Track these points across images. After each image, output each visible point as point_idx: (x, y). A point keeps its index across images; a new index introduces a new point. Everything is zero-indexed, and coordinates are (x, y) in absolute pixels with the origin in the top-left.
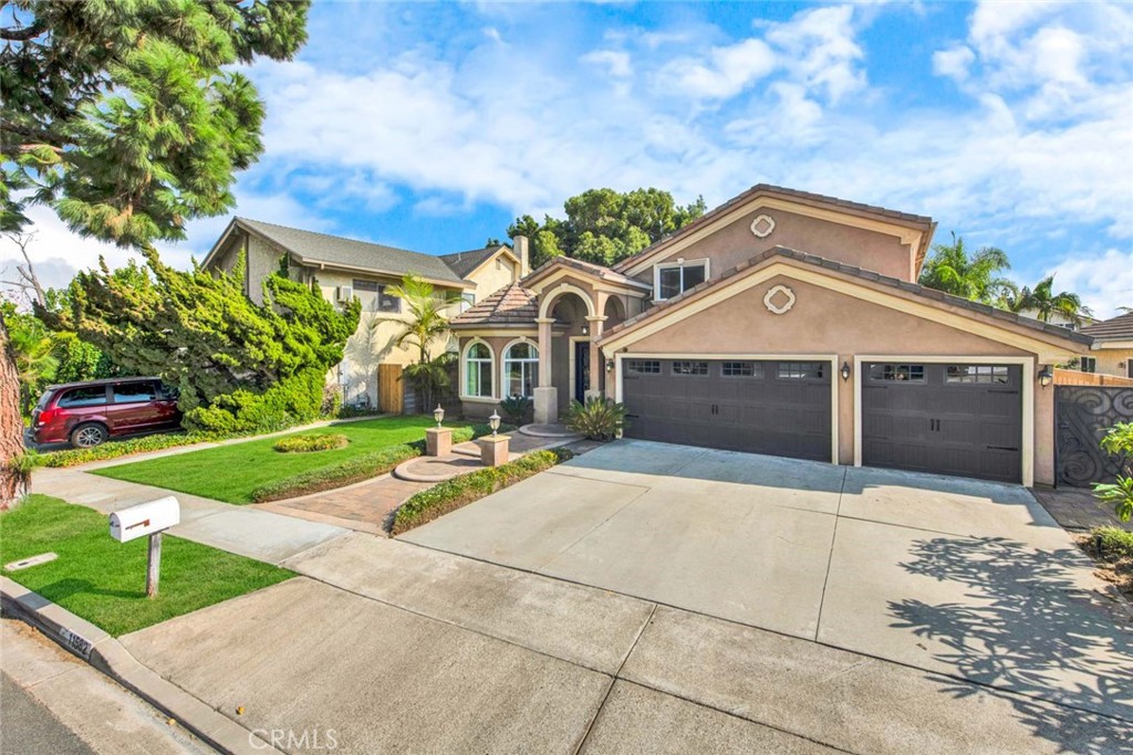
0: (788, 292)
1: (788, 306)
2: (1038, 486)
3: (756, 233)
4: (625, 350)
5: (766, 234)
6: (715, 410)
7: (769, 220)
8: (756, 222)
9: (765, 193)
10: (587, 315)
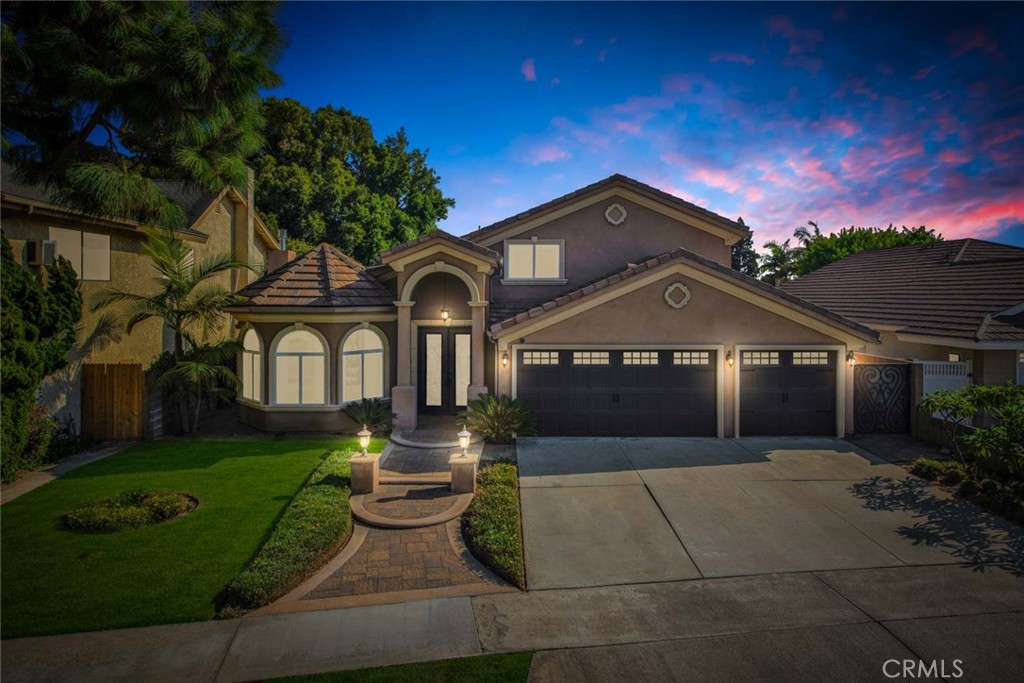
0: (684, 289)
1: (684, 302)
2: (847, 437)
3: (610, 220)
4: (522, 341)
5: (618, 223)
6: (616, 399)
7: (622, 209)
8: (610, 209)
9: (623, 184)
10: (470, 300)
